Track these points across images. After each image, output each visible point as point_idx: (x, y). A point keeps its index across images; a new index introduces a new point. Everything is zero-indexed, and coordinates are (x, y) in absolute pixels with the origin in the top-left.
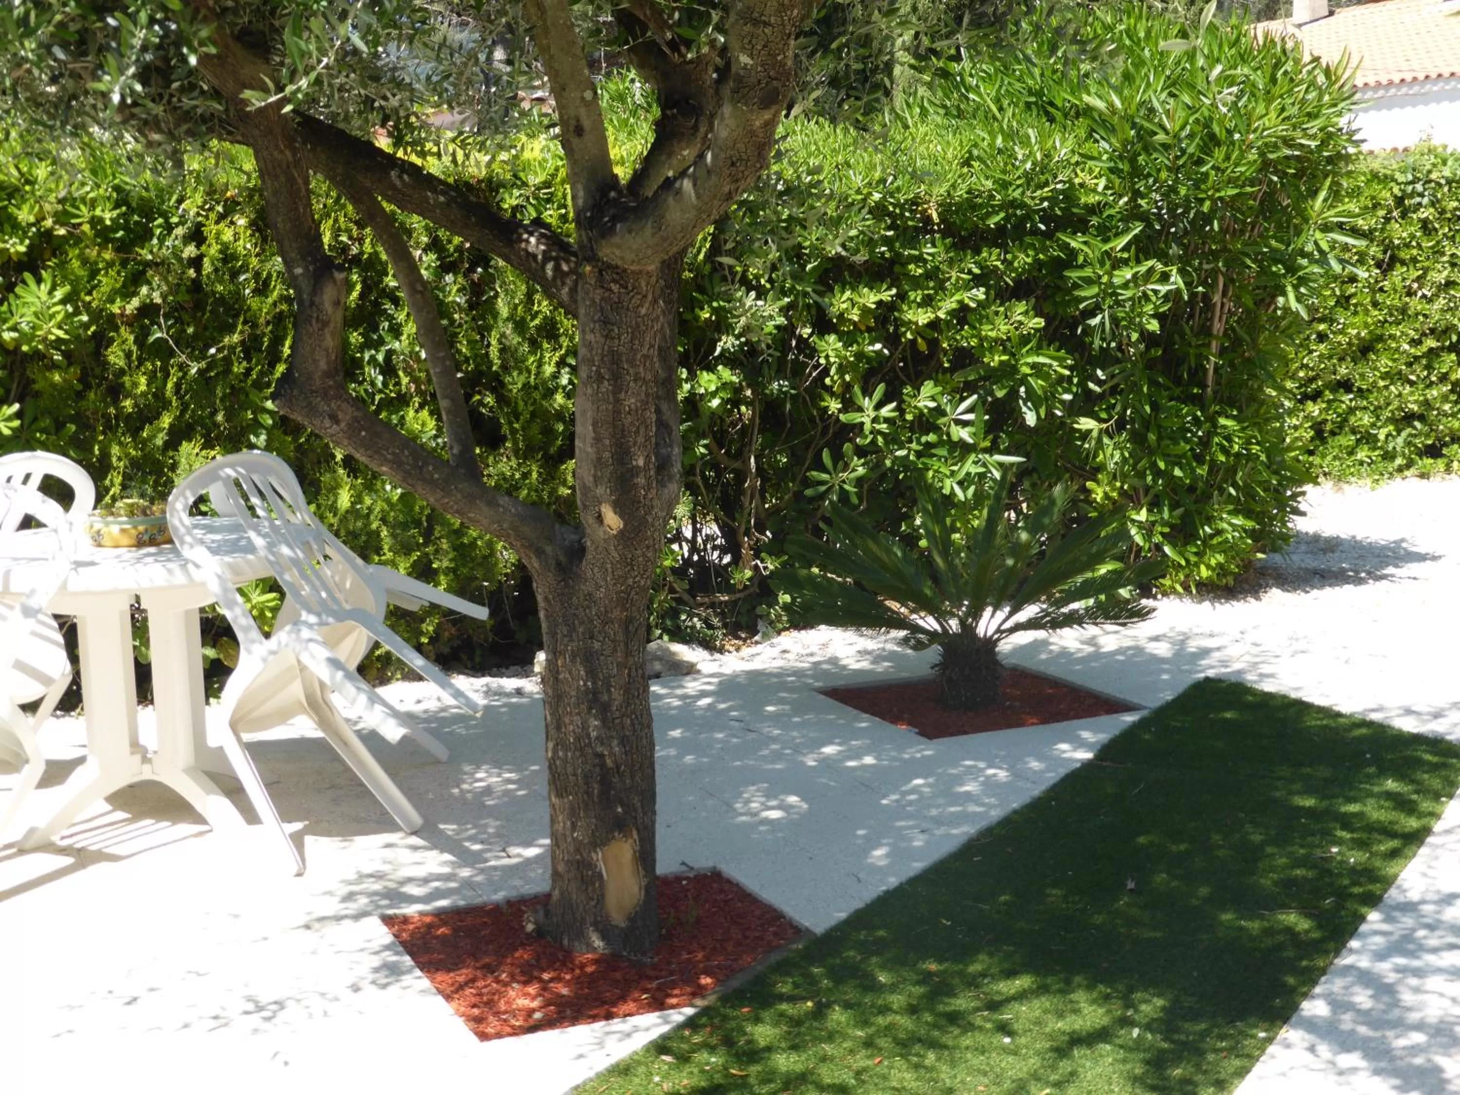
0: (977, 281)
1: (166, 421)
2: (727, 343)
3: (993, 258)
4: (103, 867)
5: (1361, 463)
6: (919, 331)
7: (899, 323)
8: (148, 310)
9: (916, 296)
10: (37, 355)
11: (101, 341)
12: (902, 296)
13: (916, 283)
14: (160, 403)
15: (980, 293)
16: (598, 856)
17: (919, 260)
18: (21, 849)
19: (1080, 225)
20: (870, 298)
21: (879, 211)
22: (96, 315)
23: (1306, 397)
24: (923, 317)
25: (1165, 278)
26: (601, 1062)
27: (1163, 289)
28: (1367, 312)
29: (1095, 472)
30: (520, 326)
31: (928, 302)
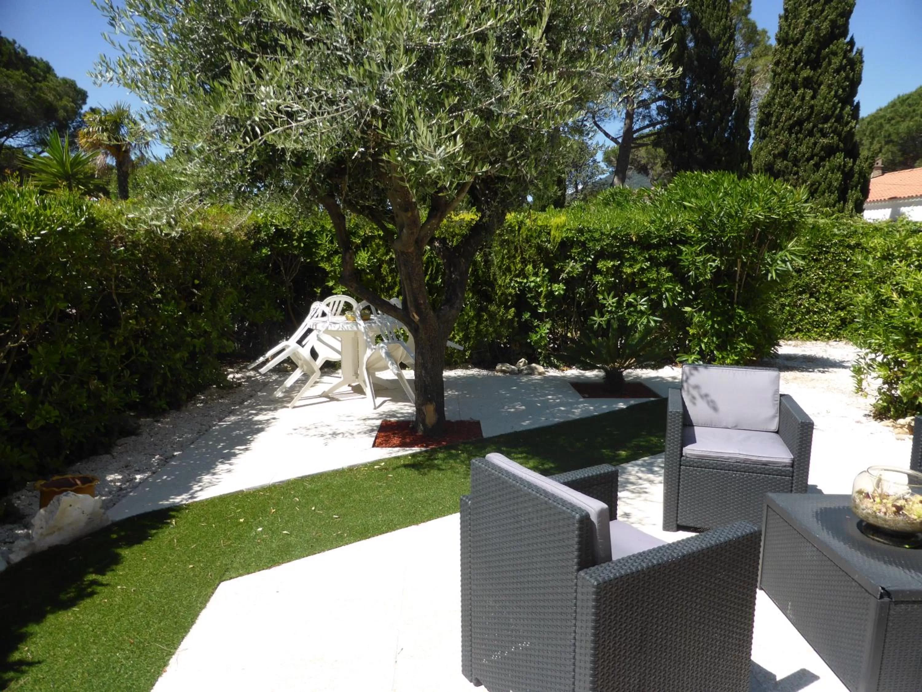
0: (647, 260)
1: (396, 289)
2: (564, 275)
3: (654, 253)
4: (335, 402)
5: (860, 335)
6: (628, 275)
7: (622, 272)
8: (391, 259)
9: (627, 264)
10: (364, 270)
11: (380, 267)
12: (622, 264)
13: (627, 260)
14: (395, 284)
15: (648, 264)
16: (423, 408)
17: (628, 253)
18: (320, 396)
19: (684, 243)
20: (610, 264)
21: (615, 237)
22: (379, 260)
23: (838, 309)
24: (629, 271)
25: (714, 261)
26: (394, 455)
27: (714, 265)
28: (866, 279)
29: (690, 324)
30: (500, 268)
31: (631, 266)
